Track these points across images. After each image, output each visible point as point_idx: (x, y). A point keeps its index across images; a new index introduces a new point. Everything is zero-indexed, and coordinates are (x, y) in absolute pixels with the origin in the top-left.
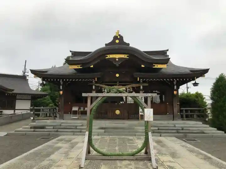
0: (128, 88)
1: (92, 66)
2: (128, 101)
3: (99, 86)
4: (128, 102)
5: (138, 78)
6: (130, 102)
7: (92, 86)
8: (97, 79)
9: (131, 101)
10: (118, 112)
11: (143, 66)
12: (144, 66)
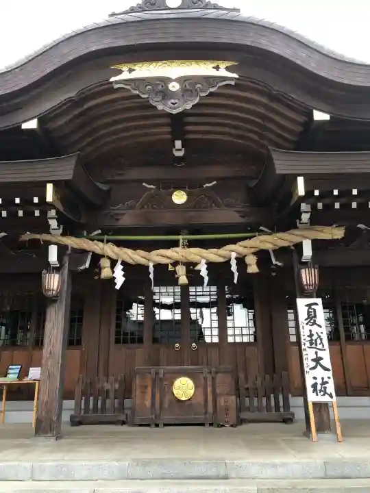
0: (234, 255)
1: (32, 124)
2: (230, 332)
3: (84, 252)
4: (230, 340)
5: (300, 180)
6: (238, 340)
7: (43, 249)
8: (55, 191)
9: (245, 332)
10: (184, 388)
11: (319, 116)
12: (326, 117)
